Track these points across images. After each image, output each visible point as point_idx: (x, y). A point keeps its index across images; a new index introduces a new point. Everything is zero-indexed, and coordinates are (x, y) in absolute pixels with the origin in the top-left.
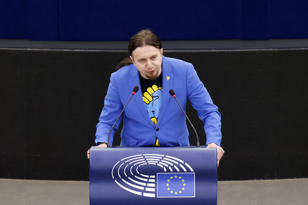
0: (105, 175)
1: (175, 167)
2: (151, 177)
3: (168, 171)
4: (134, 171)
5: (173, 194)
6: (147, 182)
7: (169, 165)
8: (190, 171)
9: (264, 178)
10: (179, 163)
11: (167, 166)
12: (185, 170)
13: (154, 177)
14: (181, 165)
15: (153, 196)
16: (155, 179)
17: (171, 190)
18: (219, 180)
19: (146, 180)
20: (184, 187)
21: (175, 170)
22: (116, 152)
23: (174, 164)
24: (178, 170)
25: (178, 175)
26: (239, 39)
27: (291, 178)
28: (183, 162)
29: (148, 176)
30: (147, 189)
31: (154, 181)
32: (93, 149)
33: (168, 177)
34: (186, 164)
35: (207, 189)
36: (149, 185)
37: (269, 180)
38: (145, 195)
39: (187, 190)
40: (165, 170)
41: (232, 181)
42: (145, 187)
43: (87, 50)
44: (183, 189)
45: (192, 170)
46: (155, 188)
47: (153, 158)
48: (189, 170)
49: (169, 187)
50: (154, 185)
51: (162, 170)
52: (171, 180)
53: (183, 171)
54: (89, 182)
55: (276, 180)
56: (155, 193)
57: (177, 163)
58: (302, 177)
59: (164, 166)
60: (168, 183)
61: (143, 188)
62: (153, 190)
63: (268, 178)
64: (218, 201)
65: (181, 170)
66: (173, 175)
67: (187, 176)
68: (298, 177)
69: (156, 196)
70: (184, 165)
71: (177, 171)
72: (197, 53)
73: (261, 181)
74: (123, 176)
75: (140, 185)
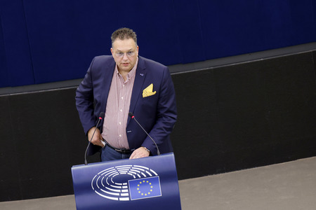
0: (86, 188)
1: (142, 174)
2: (124, 184)
3: (137, 177)
4: (109, 181)
5: (143, 196)
7: (137, 173)
8: (155, 175)
9: (216, 174)
10: (145, 170)
12: (151, 175)
13: (126, 184)
14: (147, 172)
15: (127, 199)
16: (128, 185)
17: (141, 193)
18: (179, 179)
19: (120, 187)
21: (142, 176)
22: (92, 168)
23: (141, 171)
25: (146, 180)
26: (177, 63)
27: (238, 170)
28: (148, 169)
29: (121, 184)
30: (122, 195)
31: (126, 187)
32: (74, 168)
33: (138, 182)
34: (151, 170)
35: (171, 188)
36: (123, 191)
37: (221, 174)
38: (121, 199)
39: (154, 191)
40: (135, 177)
42: (120, 193)
44: (151, 190)
45: (157, 175)
46: (129, 192)
47: (123, 168)
48: (153, 175)
49: (140, 190)
50: (127, 191)
51: (132, 178)
52: (140, 185)
54: (74, 195)
55: (226, 173)
56: (129, 196)
58: (246, 168)
59: (133, 174)
60: (139, 187)
61: (118, 194)
62: (127, 194)
63: (219, 173)
64: (181, 197)
65: (148, 176)
66: (142, 181)
67: (153, 180)
68: (243, 169)
69: (130, 199)
70: (149, 171)
71: (144, 177)
73: (214, 176)
74: (101, 187)
75: (116, 192)
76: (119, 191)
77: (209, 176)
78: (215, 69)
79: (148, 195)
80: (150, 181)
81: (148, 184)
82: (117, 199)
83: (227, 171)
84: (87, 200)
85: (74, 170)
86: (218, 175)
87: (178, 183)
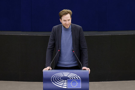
0: (49, 80)
3: (71, 78)
5: (73, 87)
6: (64, 83)
7: (72, 76)
9: (106, 81)
10: (75, 76)
12: (77, 78)
14: (76, 77)
15: (66, 87)
16: (67, 81)
21: (74, 78)
23: (73, 76)
25: (75, 80)
27: (116, 81)
28: (77, 75)
29: (64, 81)
30: (64, 85)
31: (66, 82)
34: (78, 76)
35: (85, 85)
36: (64, 84)
38: (63, 87)
40: (70, 78)
41: (94, 82)
42: (63, 84)
44: (77, 85)
45: (80, 78)
46: (67, 85)
48: (79, 78)
49: (72, 84)
50: (66, 84)
51: (69, 78)
52: (72, 82)
53: (77, 79)
54: (43, 82)
55: (110, 82)
56: (67, 86)
58: (119, 81)
61: (62, 85)
62: (66, 85)
63: (107, 81)
64: (89, 89)
65: (76, 78)
66: (73, 80)
68: (118, 81)
70: (77, 76)
71: (74, 79)
73: (105, 82)
74: (55, 81)
75: (61, 84)
76: (63, 83)
77: (103, 82)
78: (111, 35)
79: (75, 87)
80: (77, 81)
81: (76, 82)
82: (61, 87)
83: (111, 81)
84: (48, 85)
86: (107, 82)
87: (89, 83)
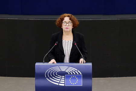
0: (42, 76)
1: (73, 72)
2: (63, 76)
3: (70, 74)
4: (55, 74)
5: (73, 84)
7: (71, 71)
8: (80, 74)
9: (113, 77)
10: (75, 70)
11: (70, 72)
12: (78, 74)
13: (64, 76)
15: (63, 85)
16: (65, 77)
17: (71, 83)
18: (93, 77)
20: (77, 81)
22: (47, 65)
23: (73, 71)
24: (75, 74)
25: (75, 76)
26: (102, 14)
27: (125, 77)
28: (77, 70)
29: (61, 76)
30: (61, 82)
31: (64, 78)
33: (70, 77)
34: (78, 71)
35: (87, 82)
39: (78, 83)
40: (69, 74)
42: (60, 81)
43: (35, 19)
44: (77, 82)
45: (81, 74)
46: (65, 81)
47: (63, 68)
48: (79, 74)
50: (64, 80)
54: (35, 78)
55: (119, 78)
56: (64, 84)
57: (74, 71)
58: (130, 76)
59: (68, 72)
60: (70, 79)
62: (64, 82)
63: (115, 77)
66: (72, 76)
67: (79, 77)
68: (128, 76)
69: (65, 85)
72: (84, 20)
74: (50, 76)
76: (60, 80)
77: (109, 78)
78: (120, 20)
79: (75, 84)
80: (77, 76)
81: (76, 78)
82: (58, 84)
84: (42, 82)
85: (37, 65)
87: (92, 79)
